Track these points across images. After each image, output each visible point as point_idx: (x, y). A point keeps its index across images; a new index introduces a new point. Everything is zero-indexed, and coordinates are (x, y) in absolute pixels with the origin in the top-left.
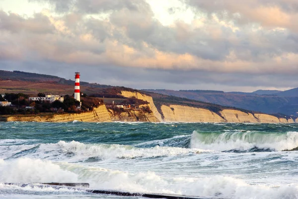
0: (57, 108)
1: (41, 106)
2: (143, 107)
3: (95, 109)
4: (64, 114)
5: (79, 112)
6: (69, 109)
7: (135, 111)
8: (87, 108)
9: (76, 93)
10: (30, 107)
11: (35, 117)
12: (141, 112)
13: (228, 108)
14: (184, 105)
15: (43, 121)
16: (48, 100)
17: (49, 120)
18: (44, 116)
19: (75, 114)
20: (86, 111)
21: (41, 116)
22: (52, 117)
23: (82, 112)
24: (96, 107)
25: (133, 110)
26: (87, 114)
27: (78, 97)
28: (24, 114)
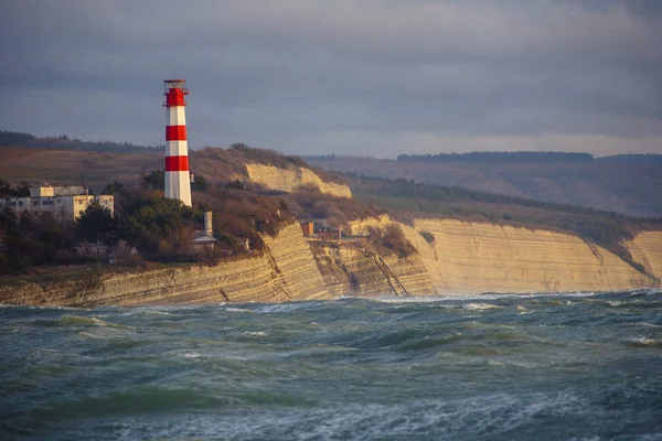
0: (107, 243)
1: (29, 236)
2: (370, 229)
3: (267, 240)
4: (145, 268)
5: (210, 259)
6: (163, 244)
7: (343, 251)
8: (243, 236)
9: (170, 175)
11: (19, 286)
12: (368, 255)
14: (471, 220)
15: (55, 301)
16: (43, 208)
17: (79, 300)
18: (58, 281)
19: (195, 270)
20: (238, 253)
21: (46, 282)
22: (93, 285)
23: (225, 257)
24: (273, 234)
25: (333, 246)
26: (243, 265)
27: (181, 187)
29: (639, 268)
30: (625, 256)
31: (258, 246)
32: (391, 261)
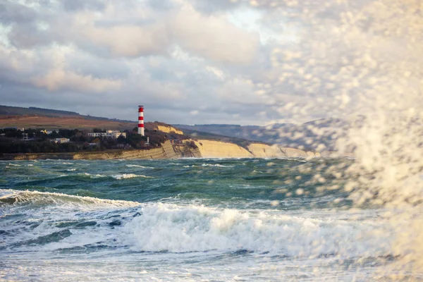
0: (124, 144)
1: (106, 142)
2: (187, 142)
5: (148, 148)
6: (138, 145)
7: (180, 147)
8: (156, 143)
9: (139, 128)
10: (94, 144)
11: (103, 154)
12: (186, 148)
13: (255, 142)
15: (111, 158)
16: (109, 136)
17: (117, 157)
18: (112, 153)
20: (155, 147)
21: (109, 153)
22: (120, 154)
23: (151, 148)
24: (163, 143)
25: (178, 146)
26: (156, 150)
27: (142, 131)
28: (91, 151)
29: (251, 152)
30: (247, 149)
31: (160, 146)
32: (192, 150)
